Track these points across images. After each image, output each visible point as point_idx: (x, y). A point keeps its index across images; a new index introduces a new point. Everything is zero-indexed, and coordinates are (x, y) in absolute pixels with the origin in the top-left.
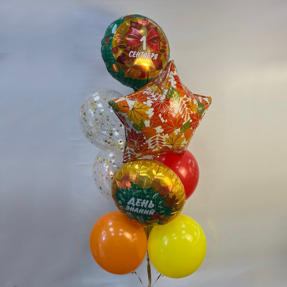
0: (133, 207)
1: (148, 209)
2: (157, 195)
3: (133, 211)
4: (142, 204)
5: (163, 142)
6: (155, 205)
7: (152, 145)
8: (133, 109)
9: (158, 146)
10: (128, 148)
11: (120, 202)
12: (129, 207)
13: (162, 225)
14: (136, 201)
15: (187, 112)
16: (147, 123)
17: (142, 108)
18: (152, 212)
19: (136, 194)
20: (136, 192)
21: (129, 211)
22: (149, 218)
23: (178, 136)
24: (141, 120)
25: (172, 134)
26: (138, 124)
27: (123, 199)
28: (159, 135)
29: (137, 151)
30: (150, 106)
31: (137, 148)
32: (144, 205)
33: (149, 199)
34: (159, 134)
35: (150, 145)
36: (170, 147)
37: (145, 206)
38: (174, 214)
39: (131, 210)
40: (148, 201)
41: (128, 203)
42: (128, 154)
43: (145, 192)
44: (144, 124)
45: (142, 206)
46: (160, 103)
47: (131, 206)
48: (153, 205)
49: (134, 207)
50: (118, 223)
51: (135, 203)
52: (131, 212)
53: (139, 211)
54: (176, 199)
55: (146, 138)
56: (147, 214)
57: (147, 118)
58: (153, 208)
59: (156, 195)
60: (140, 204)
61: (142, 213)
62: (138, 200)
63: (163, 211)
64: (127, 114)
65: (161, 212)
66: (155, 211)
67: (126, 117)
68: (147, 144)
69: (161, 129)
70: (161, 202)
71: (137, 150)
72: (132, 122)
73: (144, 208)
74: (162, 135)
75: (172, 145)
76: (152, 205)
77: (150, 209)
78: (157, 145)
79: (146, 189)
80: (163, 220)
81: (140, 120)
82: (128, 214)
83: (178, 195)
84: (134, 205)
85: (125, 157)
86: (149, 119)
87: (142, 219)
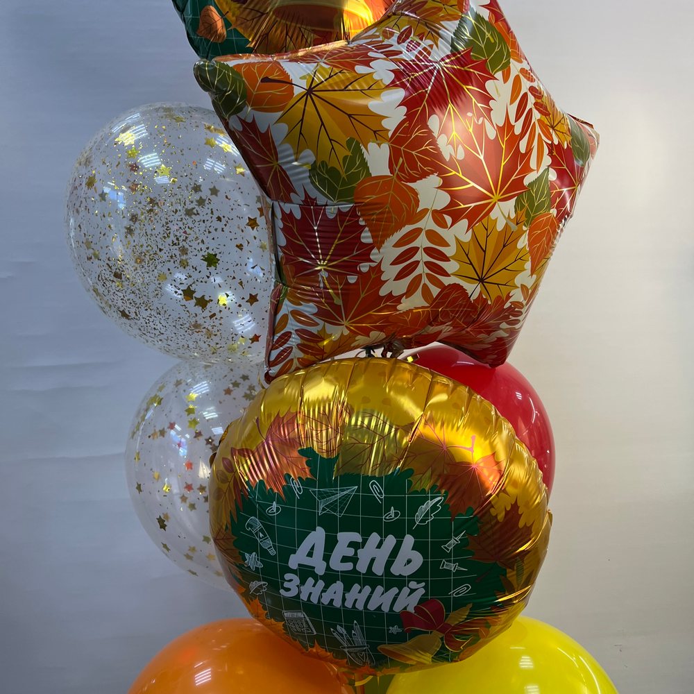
0: (316, 577)
1: (392, 581)
2: (434, 507)
3: (314, 600)
4: (364, 556)
5: (446, 259)
6: (425, 556)
7: (400, 276)
8: (310, 91)
9: (425, 280)
10: (287, 307)
11: (252, 560)
12: (296, 580)
13: (452, 661)
14: (331, 544)
15: (538, 130)
16: (378, 158)
17: (350, 87)
18: (409, 600)
19: (332, 506)
20: (333, 498)
21: (294, 603)
22: (395, 629)
23: (507, 240)
24: (349, 143)
25: (484, 221)
26: (334, 163)
27: (268, 544)
28: (428, 223)
29: (329, 314)
30: (388, 82)
31: (328, 297)
32: (373, 560)
33: (398, 530)
34: (429, 217)
35: (390, 272)
36: (473, 290)
37: (379, 569)
38: (509, 602)
39: (304, 597)
40: (391, 541)
41: (294, 562)
42: (288, 335)
43: (378, 492)
44: (364, 164)
45: (362, 567)
46: (431, 72)
47: (305, 573)
48: (418, 559)
49: (322, 577)
50: (241, 672)
51: (327, 558)
52: (309, 607)
53: (344, 599)
54: (521, 524)
55: (373, 237)
56: (386, 609)
57: (378, 134)
58: (417, 576)
59: (430, 503)
60: (354, 560)
61: (360, 606)
62: (345, 538)
63: (463, 590)
64: (280, 113)
65: (453, 593)
66: (423, 591)
67: (279, 132)
68: (377, 270)
69: (440, 191)
70: (453, 542)
71: (332, 304)
72: (309, 156)
73: (370, 580)
74: (443, 224)
75: (481, 280)
76: (410, 559)
77: (400, 582)
78: (420, 276)
79: (379, 480)
80: (459, 635)
81: (344, 139)
82: (291, 620)
83: (527, 504)
84: (320, 569)
85: (275, 354)
86: (385, 139)
87: (359, 638)
